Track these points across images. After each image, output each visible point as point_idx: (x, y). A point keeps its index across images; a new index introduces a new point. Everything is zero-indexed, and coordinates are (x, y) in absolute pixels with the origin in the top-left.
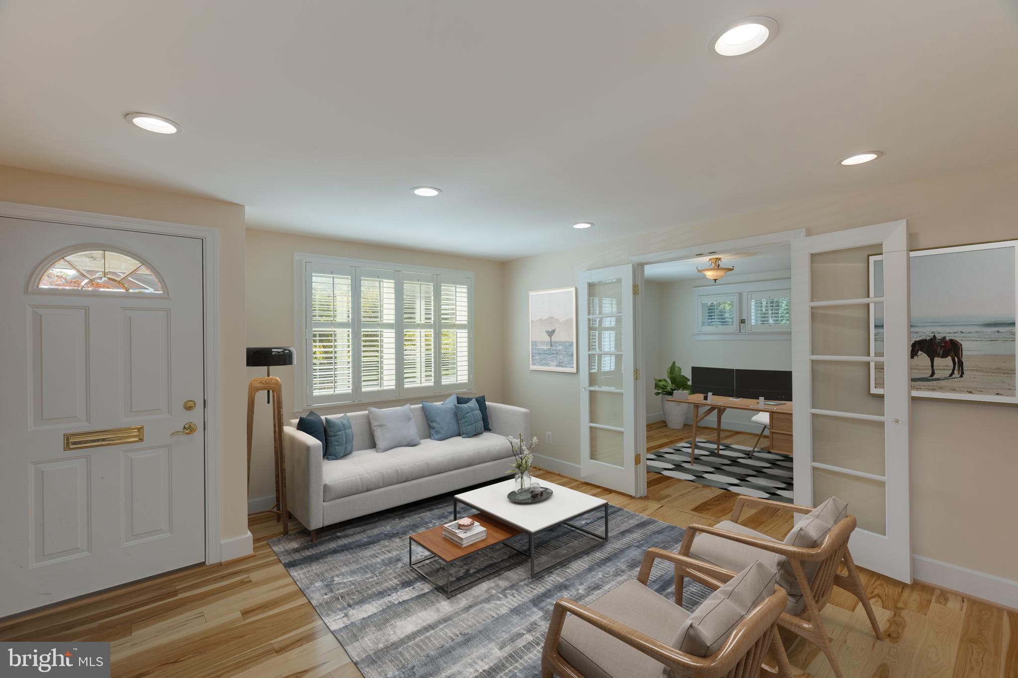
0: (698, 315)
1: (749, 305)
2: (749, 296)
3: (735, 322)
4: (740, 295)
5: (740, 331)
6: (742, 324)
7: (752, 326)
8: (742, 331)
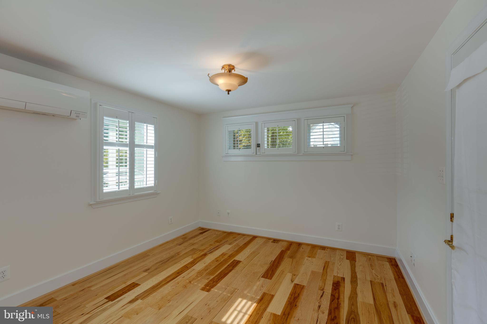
0: (227, 141)
1: (263, 133)
2: (263, 124)
3: (252, 146)
4: (257, 123)
5: (256, 154)
6: (258, 148)
7: (265, 149)
8: (257, 154)
